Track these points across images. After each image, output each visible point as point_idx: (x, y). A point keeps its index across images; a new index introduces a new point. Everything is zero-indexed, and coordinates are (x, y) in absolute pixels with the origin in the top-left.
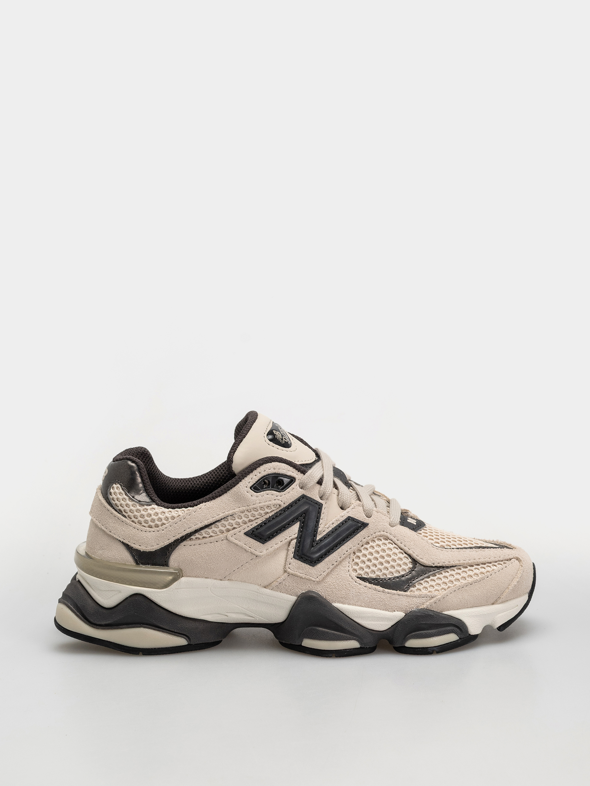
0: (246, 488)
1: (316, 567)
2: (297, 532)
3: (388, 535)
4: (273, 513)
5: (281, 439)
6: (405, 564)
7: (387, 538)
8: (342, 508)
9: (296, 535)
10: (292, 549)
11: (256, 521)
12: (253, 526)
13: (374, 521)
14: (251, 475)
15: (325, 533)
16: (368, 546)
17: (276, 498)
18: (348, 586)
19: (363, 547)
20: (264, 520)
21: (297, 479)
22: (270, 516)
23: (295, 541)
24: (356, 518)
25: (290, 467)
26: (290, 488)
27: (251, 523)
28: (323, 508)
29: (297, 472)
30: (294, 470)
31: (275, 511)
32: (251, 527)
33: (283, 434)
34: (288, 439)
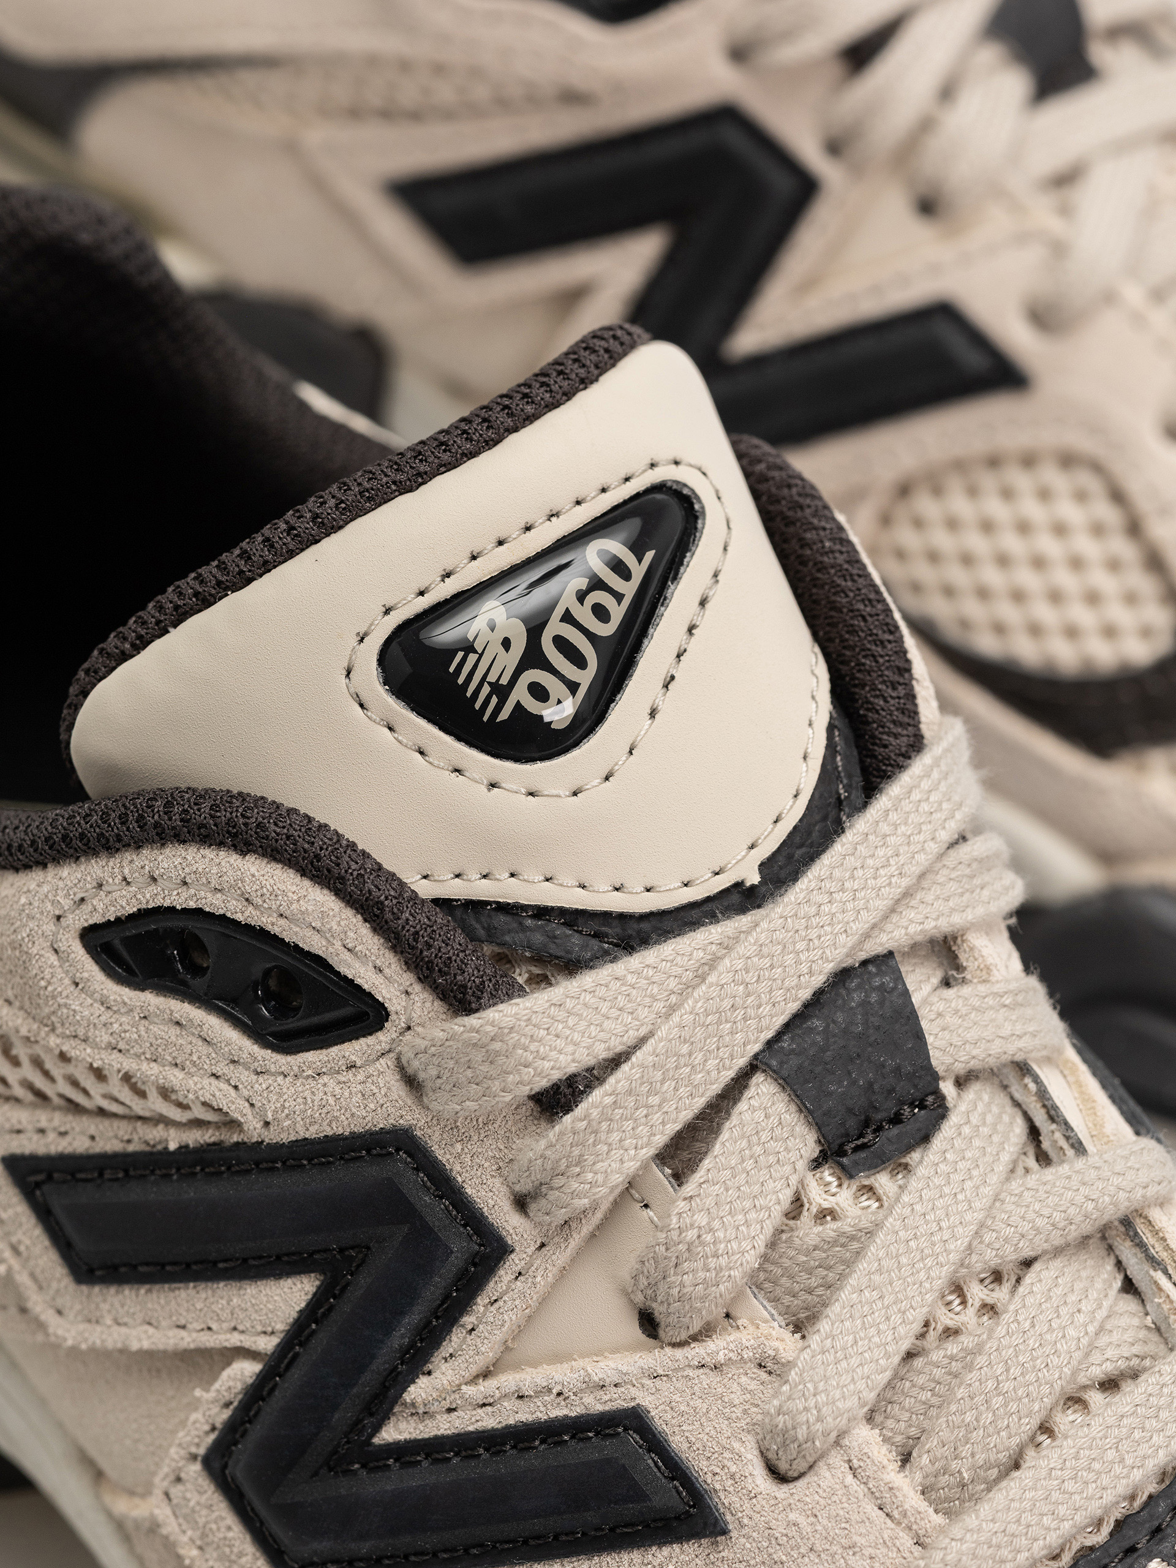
0: (50, 927)
2: (283, 1328)
4: (194, 1138)
5: (486, 689)
8: (649, 1323)
9: (267, 1344)
10: (214, 1410)
11: (92, 1125)
13: (780, 1529)
14: (96, 868)
15: (443, 1426)
17: (222, 1068)
20: (131, 1148)
21: (393, 1017)
22: (172, 1146)
23: (247, 1370)
24: (677, 1443)
25: (365, 930)
26: (334, 1051)
27: (59, 1120)
28: (505, 1274)
29: (408, 979)
30: (391, 962)
31: (208, 1136)
32: (52, 1145)
33: (560, 643)
34: (573, 687)
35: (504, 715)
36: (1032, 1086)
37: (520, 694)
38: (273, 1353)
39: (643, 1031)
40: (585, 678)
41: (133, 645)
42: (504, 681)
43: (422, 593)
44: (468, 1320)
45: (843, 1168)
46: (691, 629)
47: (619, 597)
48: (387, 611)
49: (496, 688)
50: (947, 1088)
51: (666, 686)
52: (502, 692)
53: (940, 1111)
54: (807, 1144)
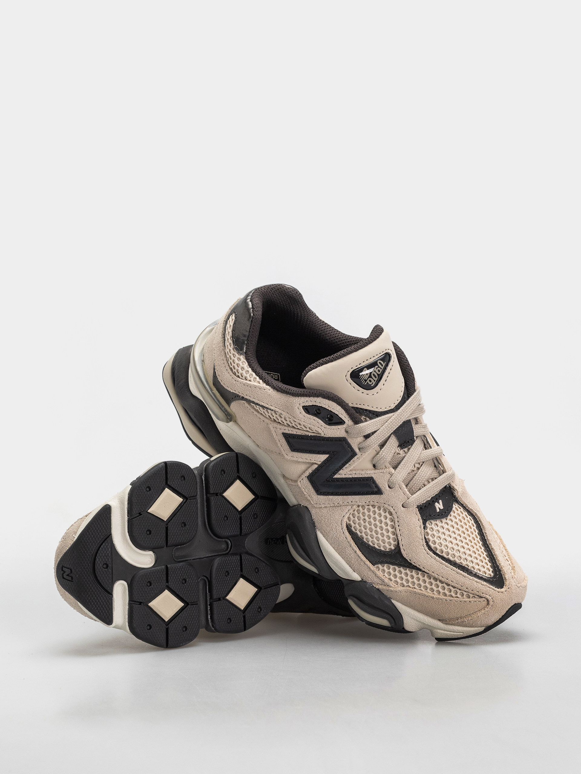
0: (298, 405)
1: (319, 496)
2: (322, 461)
3: (393, 512)
4: (313, 434)
5: (364, 380)
6: (390, 544)
7: (391, 514)
8: (374, 466)
9: (319, 463)
10: (310, 471)
11: (297, 430)
12: (292, 433)
14: (307, 399)
15: (344, 476)
16: (372, 509)
17: (320, 426)
18: (334, 527)
19: (368, 507)
20: (302, 434)
21: (346, 423)
22: (309, 435)
23: (316, 466)
24: (377, 482)
25: (344, 412)
26: (336, 426)
27: (292, 429)
28: (356, 457)
29: (349, 419)
30: (347, 416)
31: (315, 435)
32: (290, 432)
33: (374, 375)
34: (375, 381)
35: (366, 384)
36: (425, 438)
37: (368, 381)
38: (320, 465)
39: (379, 428)
40: (376, 379)
41: (315, 367)
42: (366, 379)
43: (356, 366)
44: (349, 463)
45: (401, 447)
46: (389, 373)
47: (381, 369)
48: (352, 368)
49: (365, 380)
50: (415, 438)
51: (385, 381)
52: (366, 381)
53: (414, 441)
54: (397, 444)
